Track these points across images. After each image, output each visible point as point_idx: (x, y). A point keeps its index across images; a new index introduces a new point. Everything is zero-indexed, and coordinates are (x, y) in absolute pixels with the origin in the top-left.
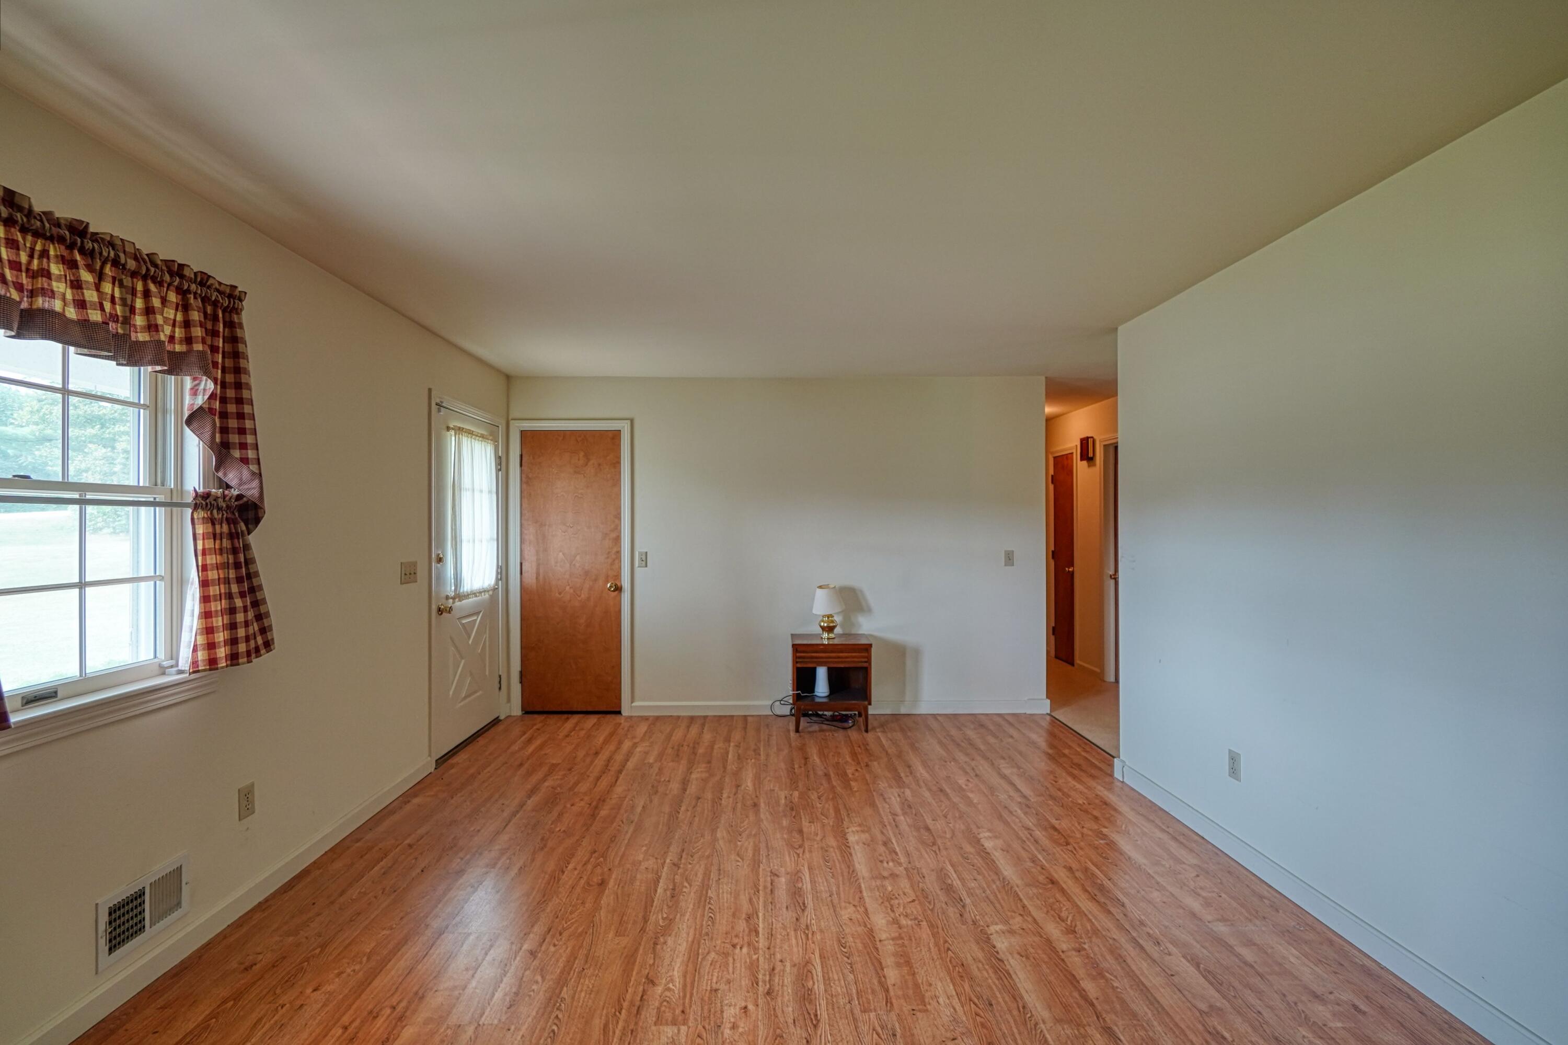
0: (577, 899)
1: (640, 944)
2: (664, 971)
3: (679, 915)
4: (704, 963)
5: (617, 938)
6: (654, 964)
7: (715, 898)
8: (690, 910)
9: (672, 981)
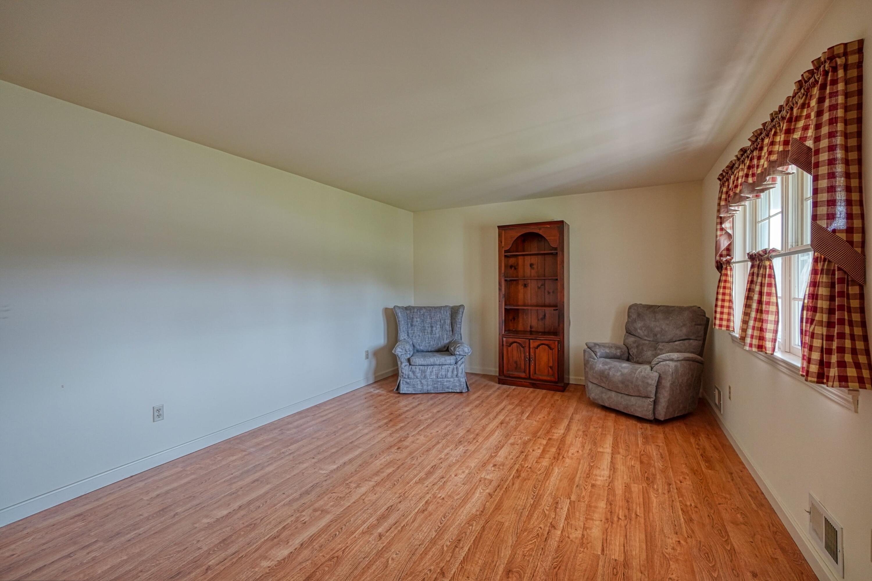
0: (529, 561)
1: (491, 514)
2: (483, 498)
3: (462, 525)
4: (462, 495)
5: (503, 521)
6: (487, 502)
7: (433, 530)
8: (454, 527)
9: (480, 493)
